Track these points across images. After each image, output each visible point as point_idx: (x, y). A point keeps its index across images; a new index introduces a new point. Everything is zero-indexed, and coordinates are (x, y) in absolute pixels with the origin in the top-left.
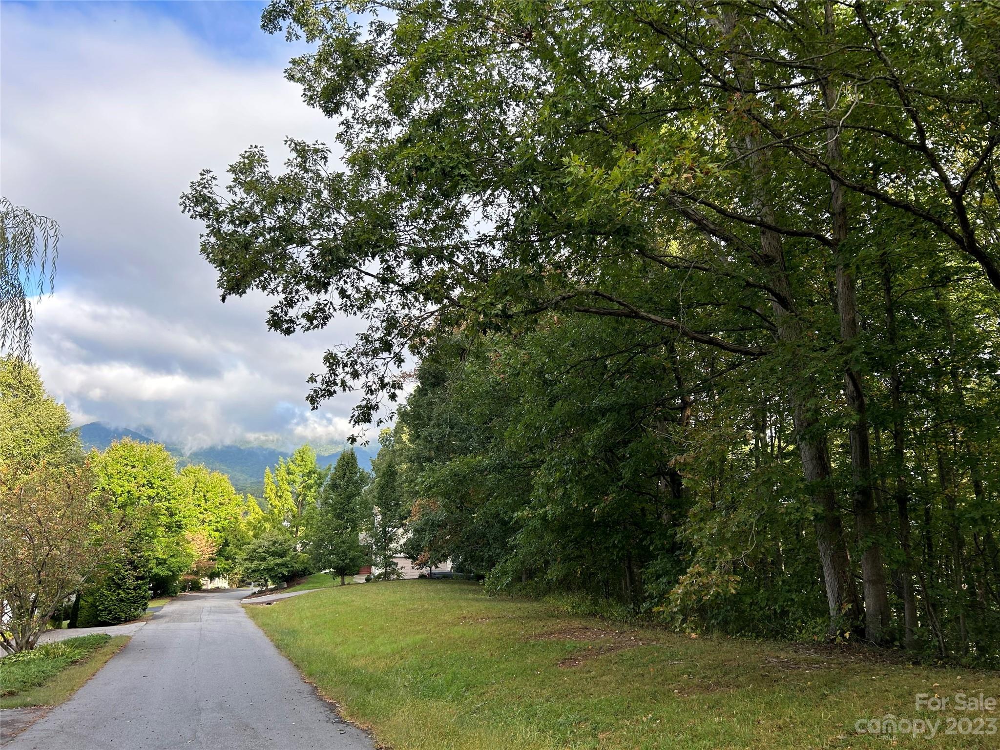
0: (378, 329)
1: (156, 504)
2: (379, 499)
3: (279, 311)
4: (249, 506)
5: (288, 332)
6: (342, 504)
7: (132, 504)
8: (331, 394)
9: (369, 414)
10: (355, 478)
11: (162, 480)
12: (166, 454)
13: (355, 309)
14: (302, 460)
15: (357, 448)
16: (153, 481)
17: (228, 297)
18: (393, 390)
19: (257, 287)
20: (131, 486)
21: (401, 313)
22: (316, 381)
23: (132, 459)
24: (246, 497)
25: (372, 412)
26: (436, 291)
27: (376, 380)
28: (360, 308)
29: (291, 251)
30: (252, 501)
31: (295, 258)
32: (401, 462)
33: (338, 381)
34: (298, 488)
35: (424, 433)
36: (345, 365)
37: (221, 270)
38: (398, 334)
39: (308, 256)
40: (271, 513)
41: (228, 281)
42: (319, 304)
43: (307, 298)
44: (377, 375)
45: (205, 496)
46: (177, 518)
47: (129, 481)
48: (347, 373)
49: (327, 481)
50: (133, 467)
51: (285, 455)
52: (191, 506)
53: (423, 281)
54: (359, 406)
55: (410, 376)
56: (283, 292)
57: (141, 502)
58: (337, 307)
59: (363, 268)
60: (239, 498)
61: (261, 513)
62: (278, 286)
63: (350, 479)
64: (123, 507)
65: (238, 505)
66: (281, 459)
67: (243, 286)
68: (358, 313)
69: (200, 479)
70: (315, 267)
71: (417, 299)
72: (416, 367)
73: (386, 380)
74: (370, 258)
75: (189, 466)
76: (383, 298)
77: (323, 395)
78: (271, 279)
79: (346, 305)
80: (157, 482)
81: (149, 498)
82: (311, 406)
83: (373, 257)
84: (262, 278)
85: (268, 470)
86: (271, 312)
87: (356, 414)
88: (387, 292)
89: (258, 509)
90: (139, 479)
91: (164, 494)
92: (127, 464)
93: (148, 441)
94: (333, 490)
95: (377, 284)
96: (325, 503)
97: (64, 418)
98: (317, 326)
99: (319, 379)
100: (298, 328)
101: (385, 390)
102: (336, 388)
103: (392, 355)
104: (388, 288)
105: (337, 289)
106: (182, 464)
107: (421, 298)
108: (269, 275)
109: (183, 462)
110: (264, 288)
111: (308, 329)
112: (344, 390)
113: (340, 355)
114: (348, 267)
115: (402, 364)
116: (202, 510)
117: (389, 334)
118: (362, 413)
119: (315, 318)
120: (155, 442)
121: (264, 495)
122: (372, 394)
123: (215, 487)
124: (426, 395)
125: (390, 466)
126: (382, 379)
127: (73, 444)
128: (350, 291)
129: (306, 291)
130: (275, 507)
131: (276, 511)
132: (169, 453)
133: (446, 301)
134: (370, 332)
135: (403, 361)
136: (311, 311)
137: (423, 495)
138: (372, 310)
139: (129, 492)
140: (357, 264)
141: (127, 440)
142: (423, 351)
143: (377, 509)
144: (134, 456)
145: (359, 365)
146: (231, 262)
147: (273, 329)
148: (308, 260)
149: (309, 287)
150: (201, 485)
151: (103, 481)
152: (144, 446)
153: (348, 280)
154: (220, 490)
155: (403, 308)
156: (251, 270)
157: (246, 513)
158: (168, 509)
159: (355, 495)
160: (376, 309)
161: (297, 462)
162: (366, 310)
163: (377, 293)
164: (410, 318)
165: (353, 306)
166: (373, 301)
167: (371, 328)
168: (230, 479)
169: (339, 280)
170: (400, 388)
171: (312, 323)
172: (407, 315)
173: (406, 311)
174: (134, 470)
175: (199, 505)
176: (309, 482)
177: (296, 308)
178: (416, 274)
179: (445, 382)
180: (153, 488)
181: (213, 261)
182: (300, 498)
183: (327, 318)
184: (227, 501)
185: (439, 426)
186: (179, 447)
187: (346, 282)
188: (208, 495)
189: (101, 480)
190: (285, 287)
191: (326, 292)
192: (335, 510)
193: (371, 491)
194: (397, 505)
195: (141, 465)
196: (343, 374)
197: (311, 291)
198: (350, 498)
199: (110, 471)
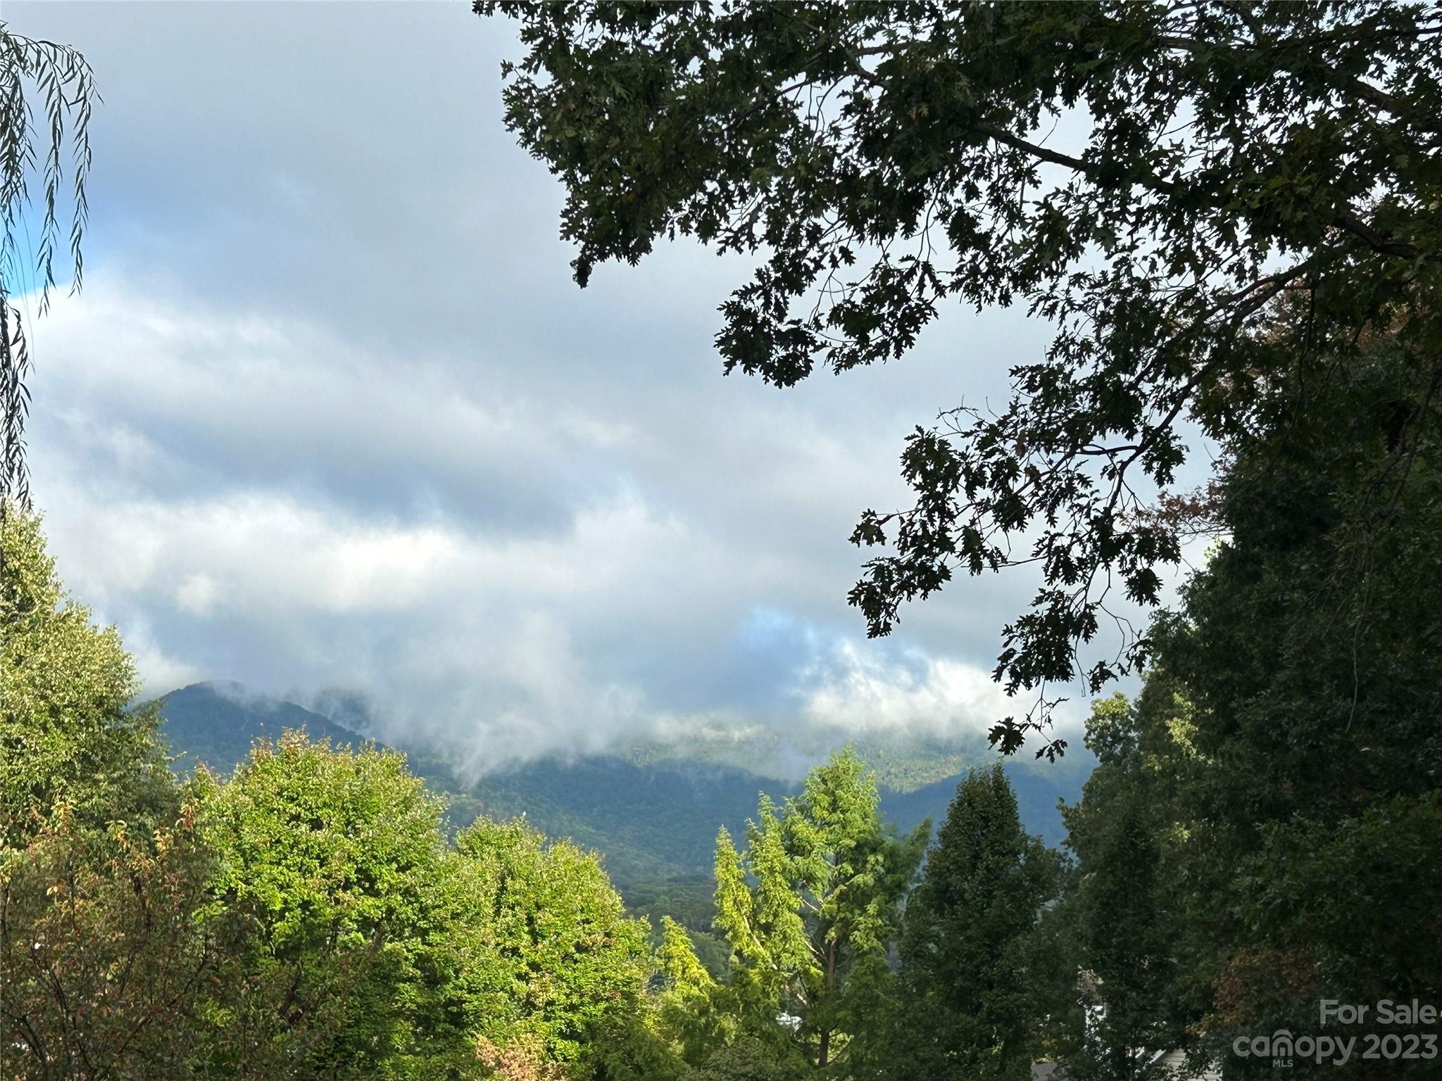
0: (1086, 347)
1: (388, 946)
2: (1097, 944)
3: (756, 303)
4: (669, 958)
5: (788, 373)
6: (970, 957)
7: (317, 943)
8: (931, 579)
9: (1064, 649)
10: (1013, 870)
11: (402, 869)
12: (409, 783)
13: (1004, 282)
14: (834, 806)
15: (1021, 766)
16: (375, 871)
17: (597, 266)
18: (1142, 564)
19: (685, 229)
20: (310, 888)
21: (1168, 287)
22: (881, 538)
23: (311, 799)
24: (658, 927)
25: (1072, 640)
26: (1301, 201)
27: (1084, 528)
28: (1024, 279)
29: (790, 96)
30: (680, 943)
31: (803, 121)
32: (1169, 818)
33: (955, 535)
34: (824, 902)
35: (1252, 714)
36: (975, 480)
37: (570, 179)
38: (1157, 364)
39: (848, 110)
40: (739, 978)
41: (594, 212)
42: (888, 273)
43: (848, 256)
44: (1085, 510)
45: (530, 920)
46: (449, 991)
47: (304, 871)
48: (984, 506)
49: (919, 876)
50: (316, 825)
51: (776, 789)
52: (490, 953)
53: (1248, 167)
54: (1028, 621)
55: (1194, 510)
56: (772, 238)
57: (342, 937)
58: (946, 280)
59: (1032, 137)
60: (638, 929)
61: (707, 980)
62: (754, 218)
63: (993, 874)
64: (289, 951)
65: (633, 953)
66: (766, 800)
67: (640, 229)
68: (1017, 297)
69: (515, 864)
70: (871, 146)
71: (1227, 235)
72: (1216, 476)
73: (1119, 528)
74: (1058, 101)
75: (482, 824)
76: (1107, 238)
77: (906, 586)
78: (729, 199)
79: (974, 271)
80: (387, 875)
81: (365, 924)
82: (864, 622)
83: (1069, 99)
84: (700, 196)
85: (724, 839)
86: (731, 309)
87: (1018, 646)
88: (1121, 216)
89: (697, 969)
90: (334, 864)
91: (408, 912)
92: (296, 817)
93: (357, 743)
94: (940, 910)
95: (1087, 188)
96: (914, 953)
97: (116, 671)
98: (882, 349)
99: (892, 530)
100: (818, 358)
101: (1115, 564)
102: (950, 560)
103: (1138, 440)
104: (1125, 199)
105: (943, 217)
106: (459, 817)
107: (1242, 231)
108: (723, 186)
109: (462, 809)
110: (707, 230)
111: (851, 360)
112: (976, 566)
113: (958, 445)
114: (980, 141)
115: (1175, 470)
116: (524, 968)
117: (1126, 364)
118: (1039, 645)
119: (877, 321)
120: (379, 747)
121: (717, 922)
122: (1070, 578)
123: (559, 892)
124: (1256, 577)
125: (1133, 828)
126: (1103, 524)
127: (143, 753)
128: (987, 220)
129: (845, 232)
130: (752, 961)
131: (755, 976)
132: (420, 781)
133: (1332, 232)
134: (1060, 359)
135: (1178, 458)
136: (859, 298)
137: (1261, 936)
138: (1063, 282)
139: (305, 905)
140: (1012, 127)
141: (295, 739)
142: (1251, 420)
143: (1090, 979)
144: (317, 791)
145: (1023, 479)
146: (601, 148)
147: (739, 366)
148: (848, 125)
149: (854, 219)
150: (519, 884)
151: (230, 869)
152: (346, 759)
153: (983, 185)
154: (578, 902)
155: (1177, 269)
156: (665, 173)
157: (658, 981)
158: (422, 961)
159: (1013, 930)
160: (1078, 279)
161: (817, 812)
162: (1044, 284)
163: (1086, 221)
164: (1201, 303)
165: (998, 274)
166: (1074, 251)
167: (1062, 345)
168: (607, 865)
169: (950, 187)
170: (1171, 553)
171: (864, 341)
172: (1188, 293)
173: (1189, 279)
174: (320, 835)
175: (515, 951)
176: (859, 879)
177: (811, 290)
178: (1224, 143)
179: (1325, 528)
180: (377, 894)
181: (546, 149)
182: (832, 934)
183: (914, 318)
184: (600, 938)
185: (1308, 688)
186: (445, 758)
187: (972, 192)
188: (543, 918)
189: (226, 865)
190: (776, 221)
191: (909, 230)
192: (949, 977)
193: (1067, 916)
194: (1161, 967)
195: (336, 819)
196: (971, 513)
197: (860, 231)
198: (995, 938)
199: (248, 837)
